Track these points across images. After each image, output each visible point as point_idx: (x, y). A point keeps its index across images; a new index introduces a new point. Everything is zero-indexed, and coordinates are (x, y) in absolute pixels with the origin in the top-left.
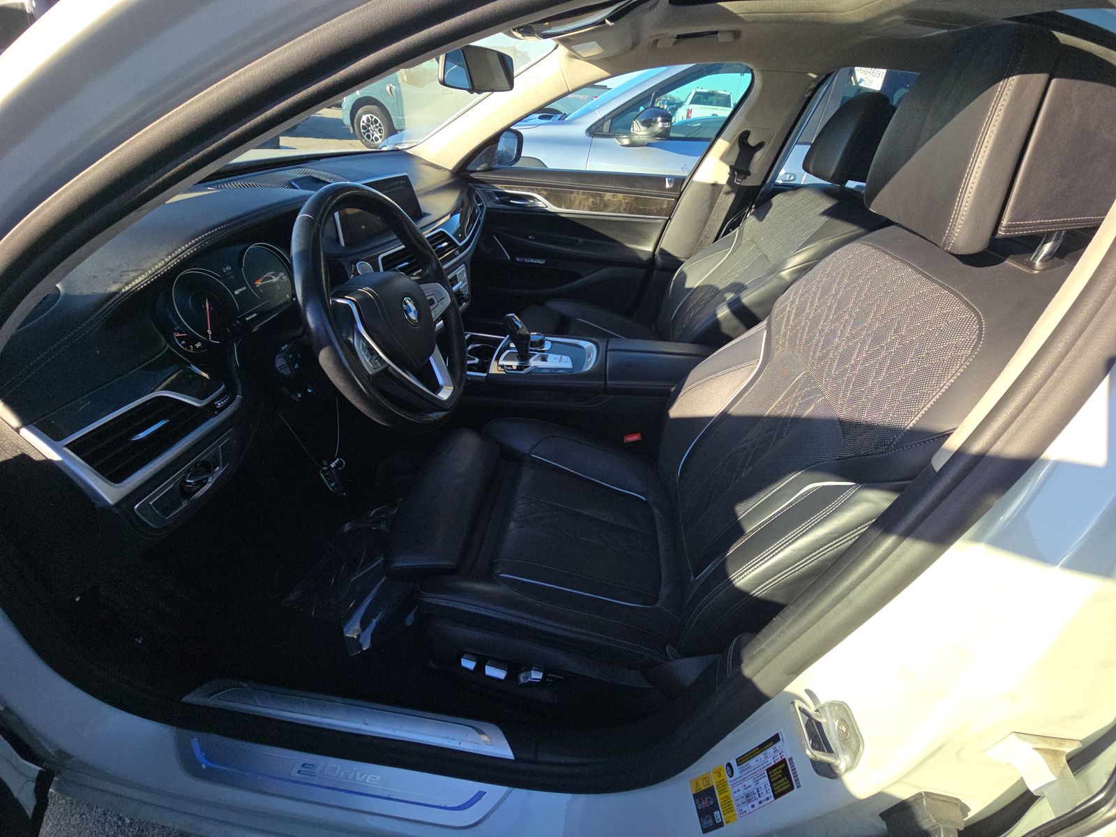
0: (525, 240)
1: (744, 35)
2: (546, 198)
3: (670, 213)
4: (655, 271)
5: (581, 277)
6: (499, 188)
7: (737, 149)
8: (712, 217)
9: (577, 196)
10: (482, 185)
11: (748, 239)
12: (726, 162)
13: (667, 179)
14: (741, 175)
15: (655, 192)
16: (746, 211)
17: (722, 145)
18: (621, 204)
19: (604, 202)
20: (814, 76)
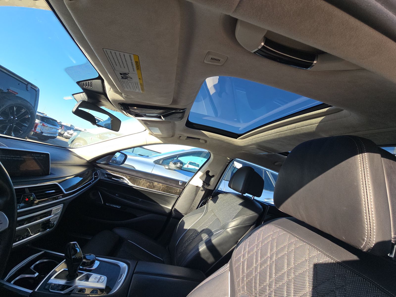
0: (114, 196)
1: (208, 142)
2: (129, 180)
3: (180, 194)
4: (171, 218)
5: (137, 217)
6: (109, 172)
7: (205, 176)
8: (196, 199)
9: (143, 181)
10: (101, 169)
11: (210, 210)
12: (202, 179)
13: (180, 181)
14: (207, 185)
15: (175, 185)
16: (209, 198)
17: (200, 174)
18: (160, 187)
19: (153, 185)
20: (229, 159)
